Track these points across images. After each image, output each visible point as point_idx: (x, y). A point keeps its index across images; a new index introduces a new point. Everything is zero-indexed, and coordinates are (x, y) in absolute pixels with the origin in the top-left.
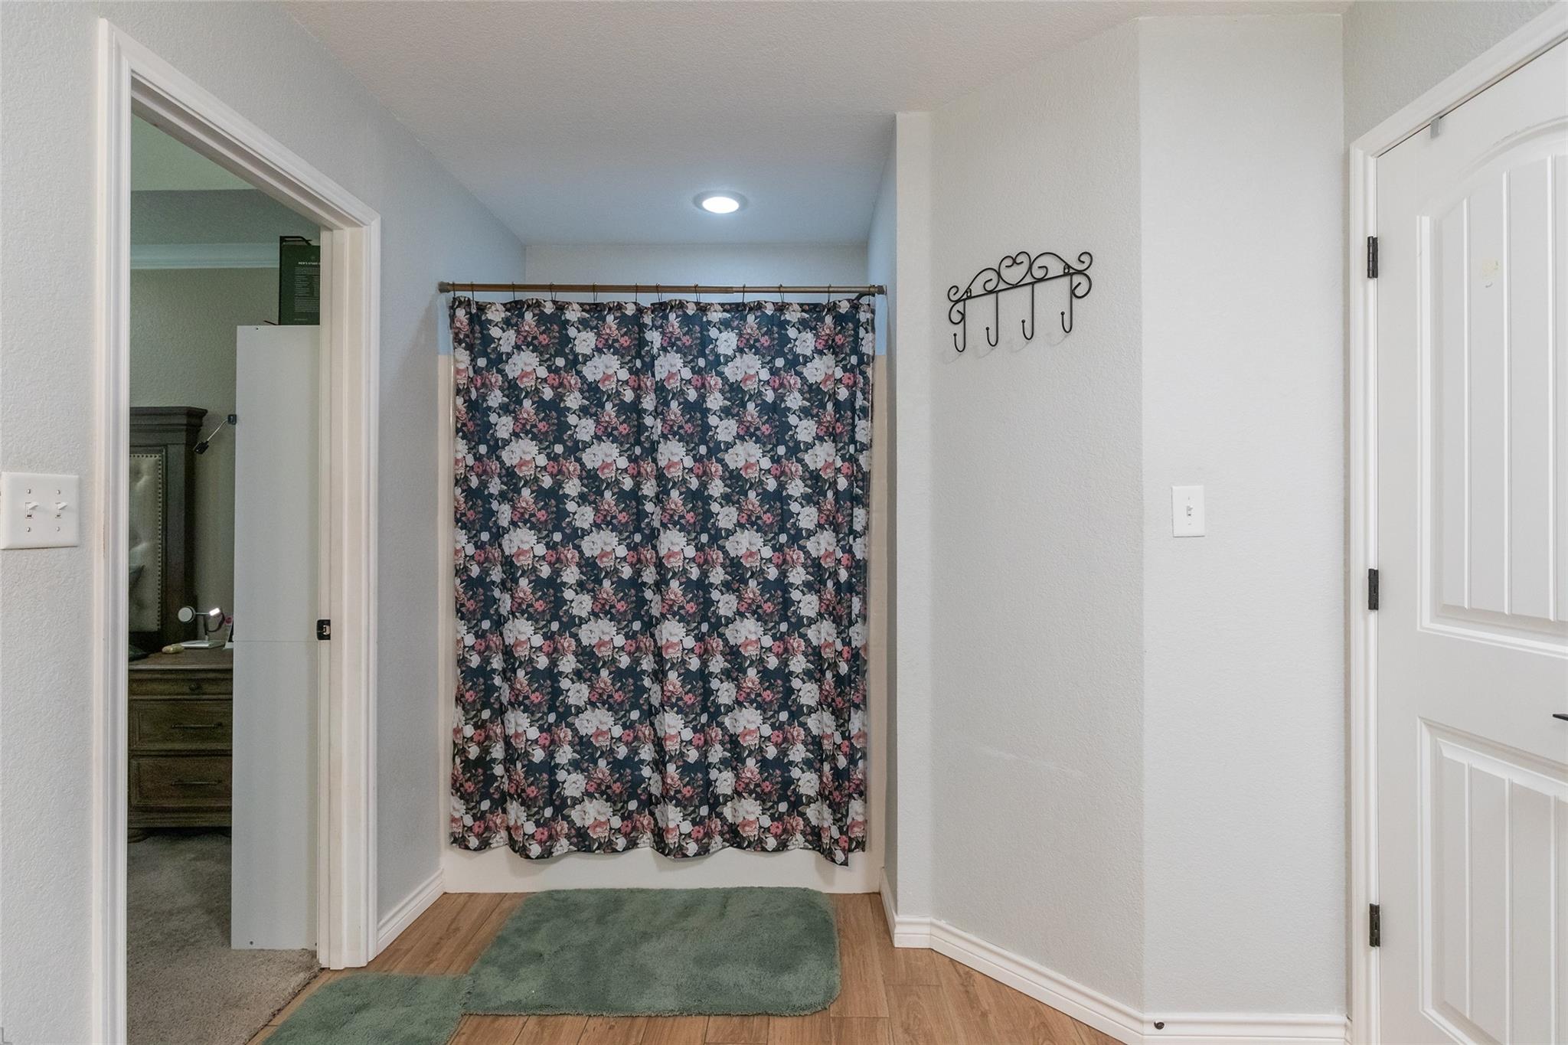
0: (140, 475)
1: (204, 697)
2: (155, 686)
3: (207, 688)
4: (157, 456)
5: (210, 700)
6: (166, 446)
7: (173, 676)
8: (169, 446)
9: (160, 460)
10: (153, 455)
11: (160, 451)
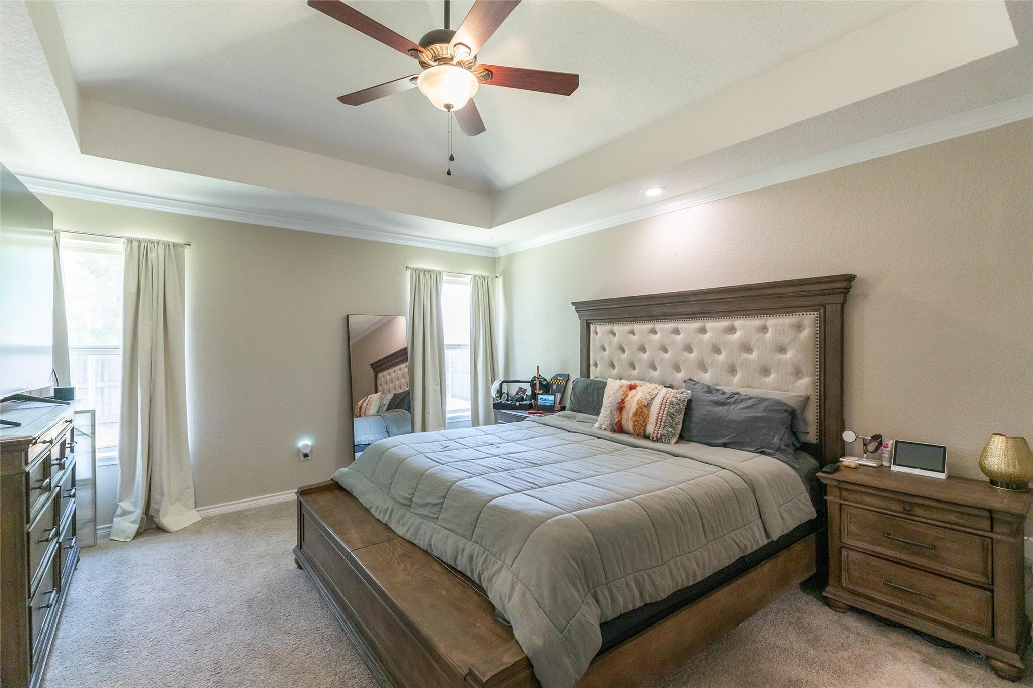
0: (801, 328)
1: (916, 518)
2: (868, 500)
3: (919, 511)
4: (815, 313)
5: (923, 522)
6: (824, 306)
7: (871, 491)
8: (826, 306)
9: (817, 317)
10: (812, 313)
11: (818, 310)
